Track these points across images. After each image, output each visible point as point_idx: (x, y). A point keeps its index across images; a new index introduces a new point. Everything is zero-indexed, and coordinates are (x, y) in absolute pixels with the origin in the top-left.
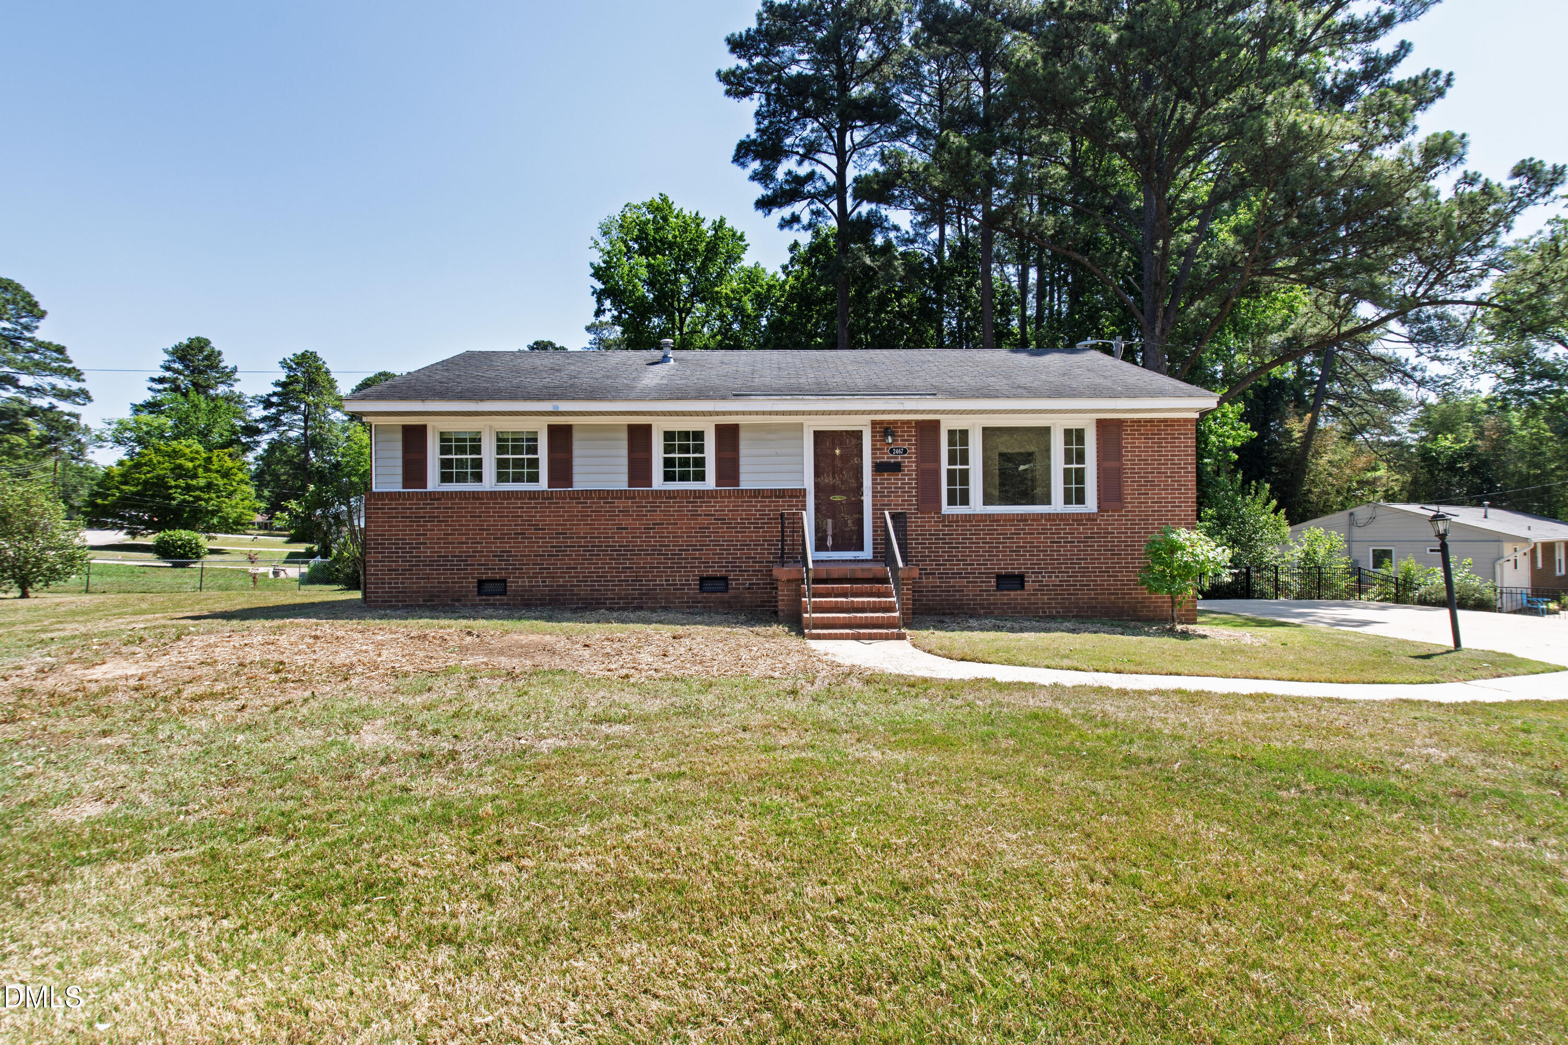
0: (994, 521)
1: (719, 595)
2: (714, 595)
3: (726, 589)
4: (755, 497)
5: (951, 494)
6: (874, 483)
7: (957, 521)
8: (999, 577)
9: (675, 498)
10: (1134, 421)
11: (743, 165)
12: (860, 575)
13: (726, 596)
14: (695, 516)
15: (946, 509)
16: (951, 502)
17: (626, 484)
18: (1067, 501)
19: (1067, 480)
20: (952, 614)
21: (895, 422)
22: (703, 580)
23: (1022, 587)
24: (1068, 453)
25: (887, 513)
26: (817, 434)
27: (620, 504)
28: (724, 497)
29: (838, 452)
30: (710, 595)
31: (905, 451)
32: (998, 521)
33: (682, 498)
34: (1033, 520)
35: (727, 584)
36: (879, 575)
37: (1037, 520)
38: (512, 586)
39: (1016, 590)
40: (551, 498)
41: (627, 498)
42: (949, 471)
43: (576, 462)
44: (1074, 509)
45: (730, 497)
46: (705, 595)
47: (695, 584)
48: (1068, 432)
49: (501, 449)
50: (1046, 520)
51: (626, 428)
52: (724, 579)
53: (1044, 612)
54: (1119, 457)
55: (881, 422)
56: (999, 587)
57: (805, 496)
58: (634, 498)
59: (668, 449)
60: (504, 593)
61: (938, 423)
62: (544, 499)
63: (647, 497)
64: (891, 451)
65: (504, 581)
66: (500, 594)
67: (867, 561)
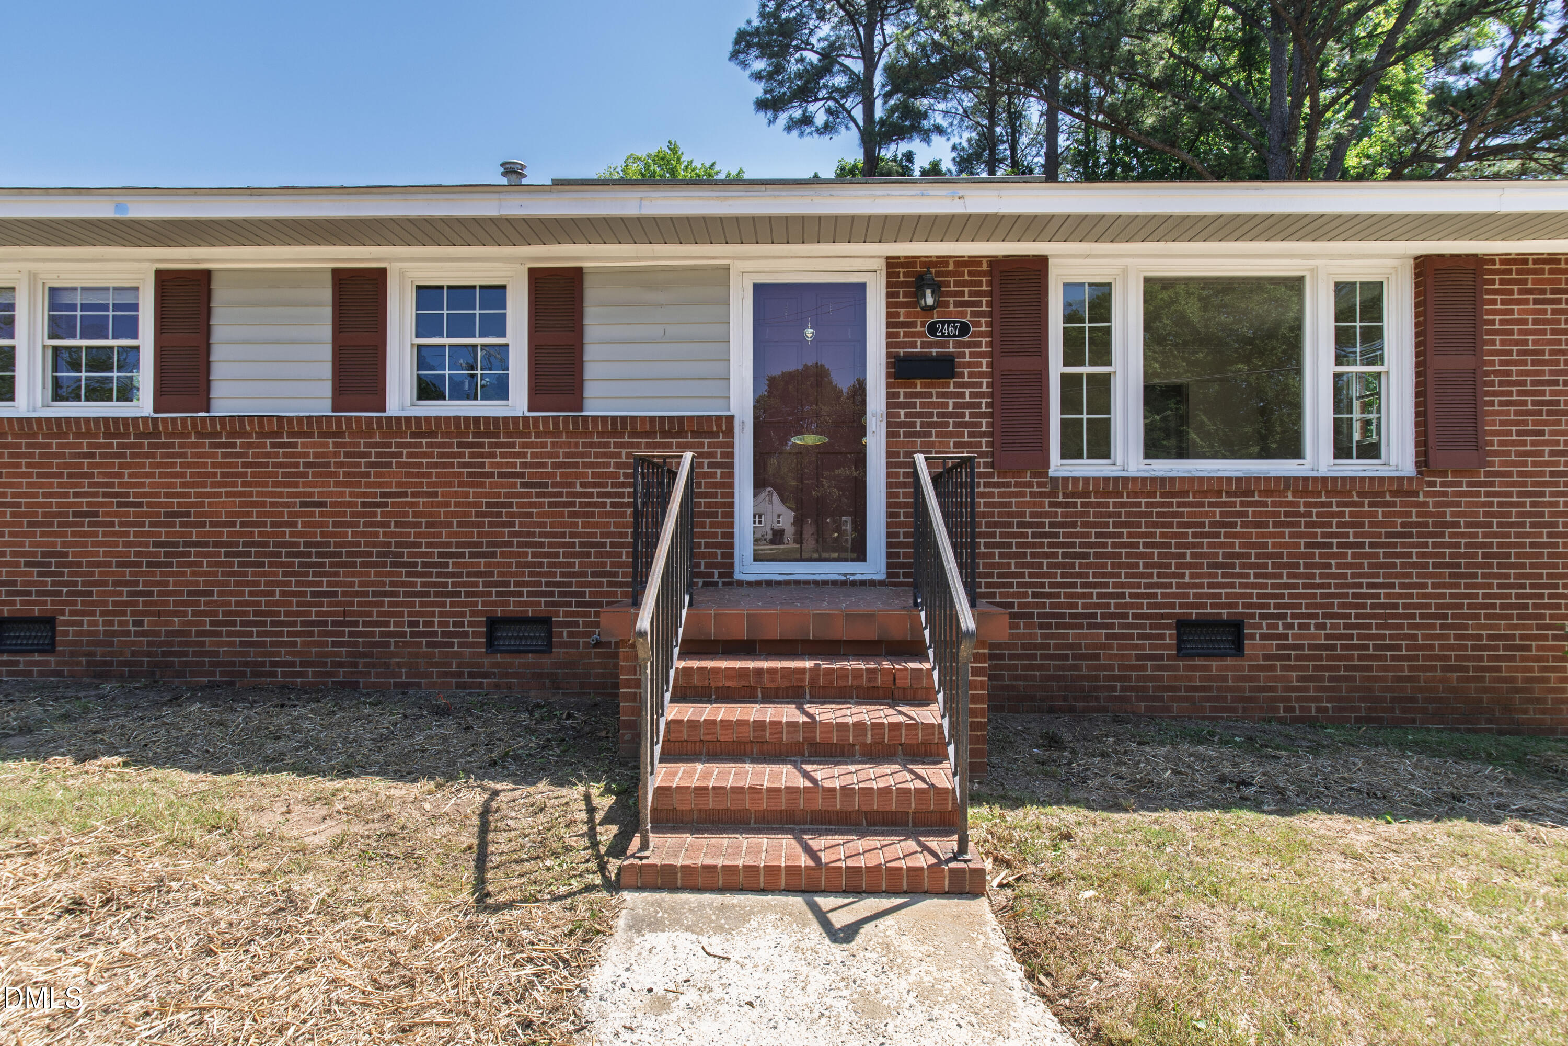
0: (1172, 494)
1: (530, 658)
2: (519, 660)
3: (547, 648)
4: (615, 433)
5: (1070, 430)
6: (892, 405)
7: (1086, 494)
8: (1183, 626)
9: (431, 434)
10: (1509, 260)
11: (744, 65)
12: (841, 632)
13: (546, 660)
14: (478, 476)
15: (1058, 466)
16: (1070, 451)
17: (328, 403)
18: (1342, 450)
19: (1341, 402)
20: (1072, 710)
21: (943, 260)
22: (494, 624)
23: (1238, 648)
24: (1343, 339)
25: (920, 459)
26: (760, 290)
27: (307, 448)
28: (545, 434)
29: (809, 333)
30: (509, 659)
31: (964, 329)
32: (1183, 493)
33: (448, 434)
34: (1266, 492)
35: (550, 634)
36: (897, 633)
37: (1276, 492)
38: (66, 631)
39: (1223, 656)
40: (157, 435)
41: (324, 435)
42: (1064, 377)
43: (218, 353)
44: (1355, 467)
45: (557, 433)
46: (499, 658)
47: (475, 631)
48: (1343, 290)
49: (58, 327)
50: (1296, 493)
51: (329, 277)
52: (544, 622)
53: (1291, 709)
54: (1474, 345)
55: (910, 262)
56: (1182, 650)
57: (730, 432)
58: (340, 434)
59: (424, 326)
60: (50, 648)
61: (1041, 263)
62: (139, 435)
63: (370, 433)
64: (932, 329)
65: (49, 622)
66: (41, 651)
67: (872, 583)
